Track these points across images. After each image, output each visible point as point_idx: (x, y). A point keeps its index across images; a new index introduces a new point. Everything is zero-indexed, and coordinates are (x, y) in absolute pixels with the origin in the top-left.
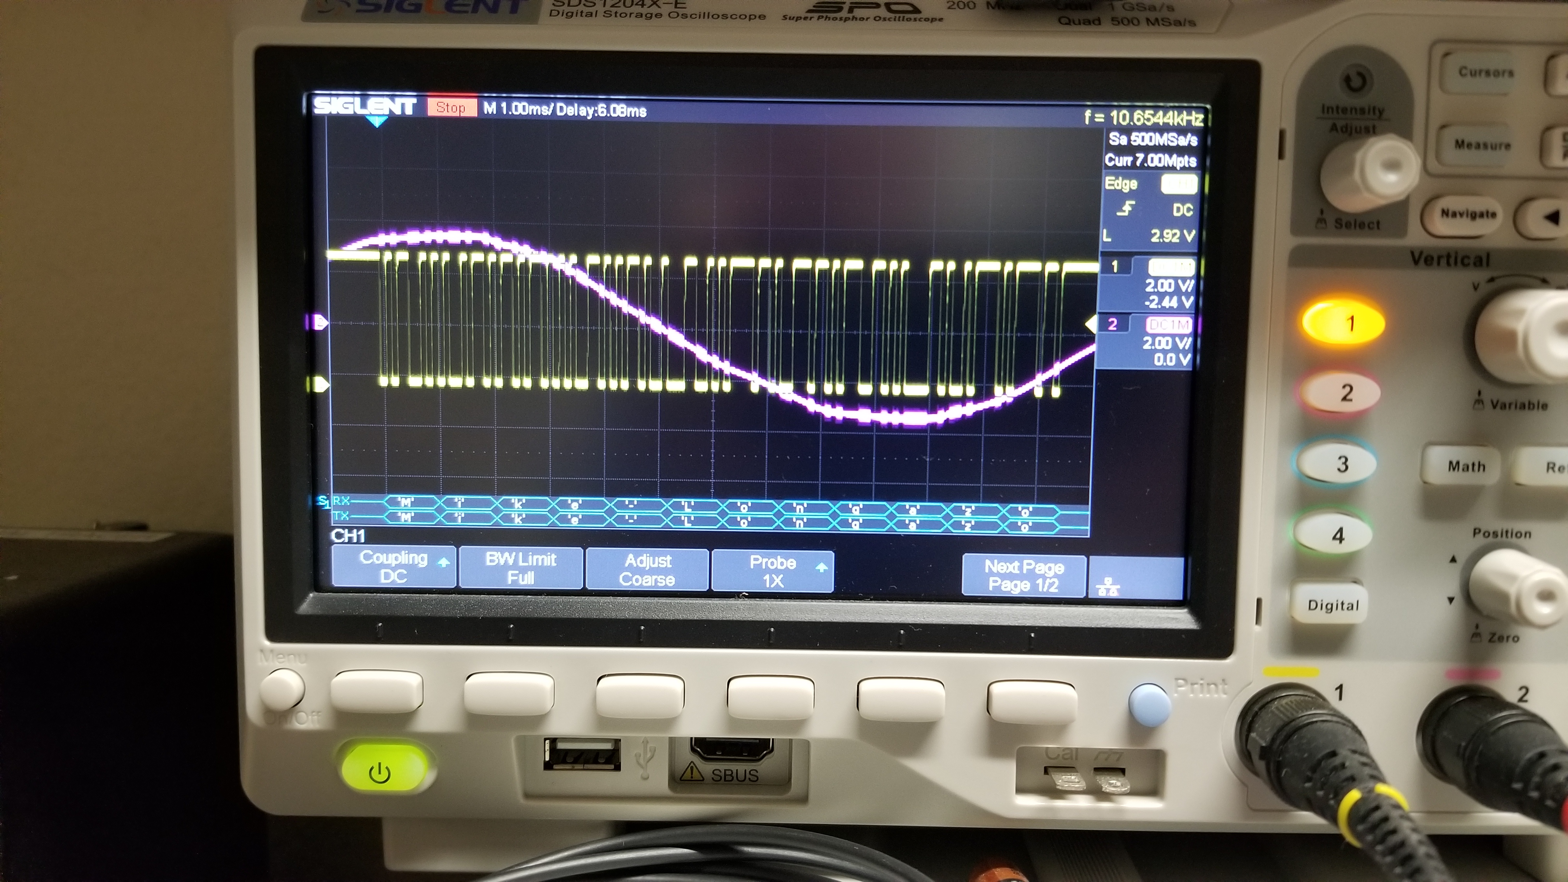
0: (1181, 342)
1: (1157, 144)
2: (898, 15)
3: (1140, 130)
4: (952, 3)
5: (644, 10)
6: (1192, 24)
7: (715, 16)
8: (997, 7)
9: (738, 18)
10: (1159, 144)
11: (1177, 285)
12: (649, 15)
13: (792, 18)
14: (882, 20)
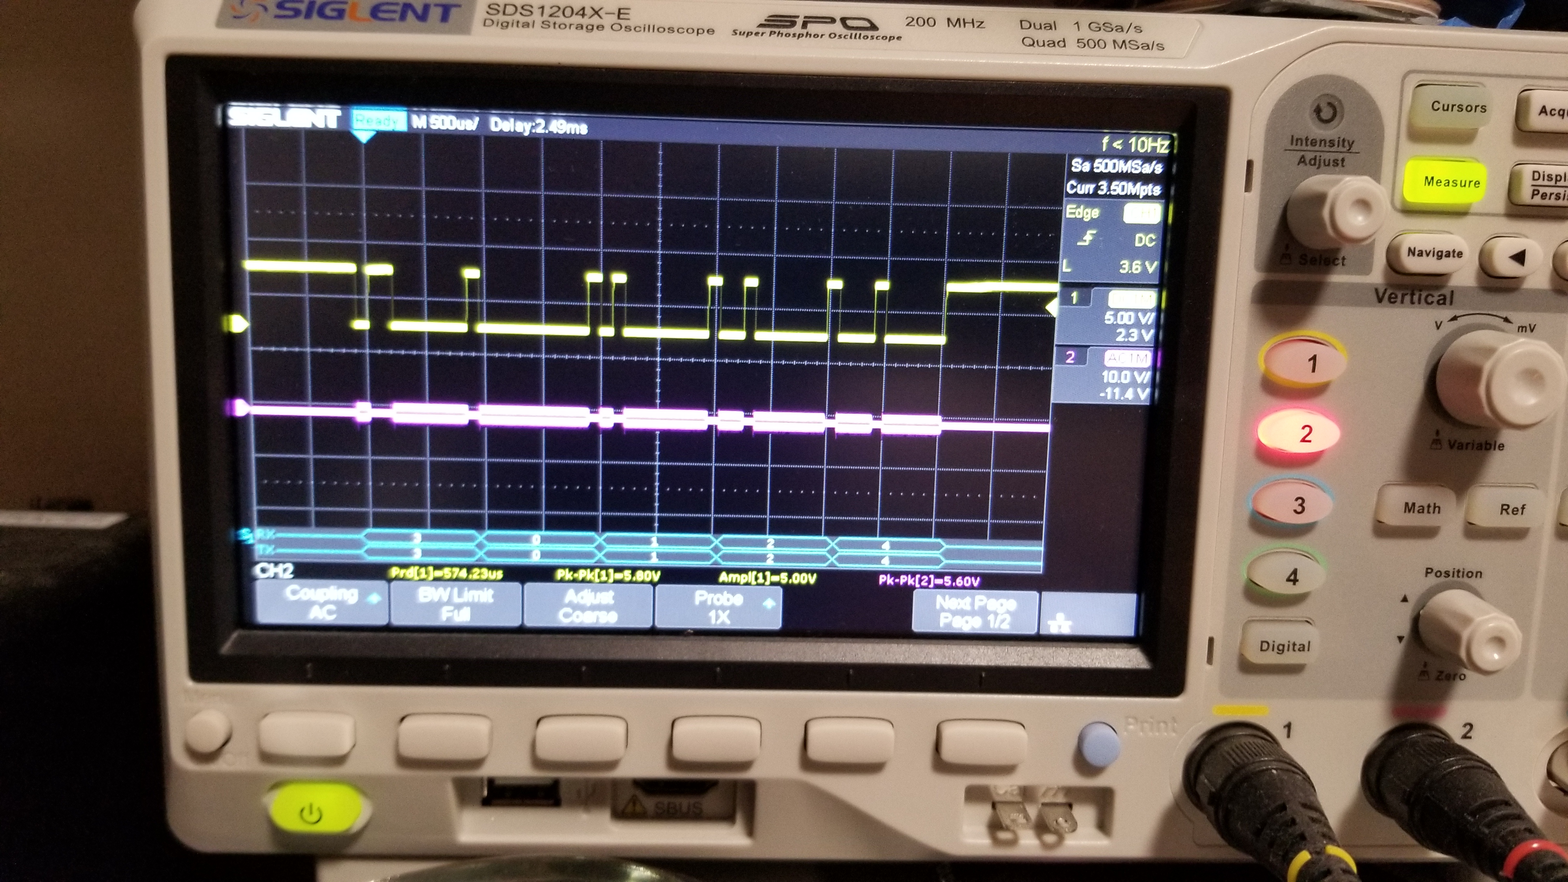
0: (1140, 377)
1: (1120, 171)
2: (854, 32)
3: (1104, 156)
4: (911, 19)
5: (585, 21)
6: (1161, 47)
7: (661, 30)
8: (958, 25)
9: (686, 32)
10: (1122, 171)
11: (1137, 318)
12: (590, 27)
13: (742, 33)
14: (837, 37)
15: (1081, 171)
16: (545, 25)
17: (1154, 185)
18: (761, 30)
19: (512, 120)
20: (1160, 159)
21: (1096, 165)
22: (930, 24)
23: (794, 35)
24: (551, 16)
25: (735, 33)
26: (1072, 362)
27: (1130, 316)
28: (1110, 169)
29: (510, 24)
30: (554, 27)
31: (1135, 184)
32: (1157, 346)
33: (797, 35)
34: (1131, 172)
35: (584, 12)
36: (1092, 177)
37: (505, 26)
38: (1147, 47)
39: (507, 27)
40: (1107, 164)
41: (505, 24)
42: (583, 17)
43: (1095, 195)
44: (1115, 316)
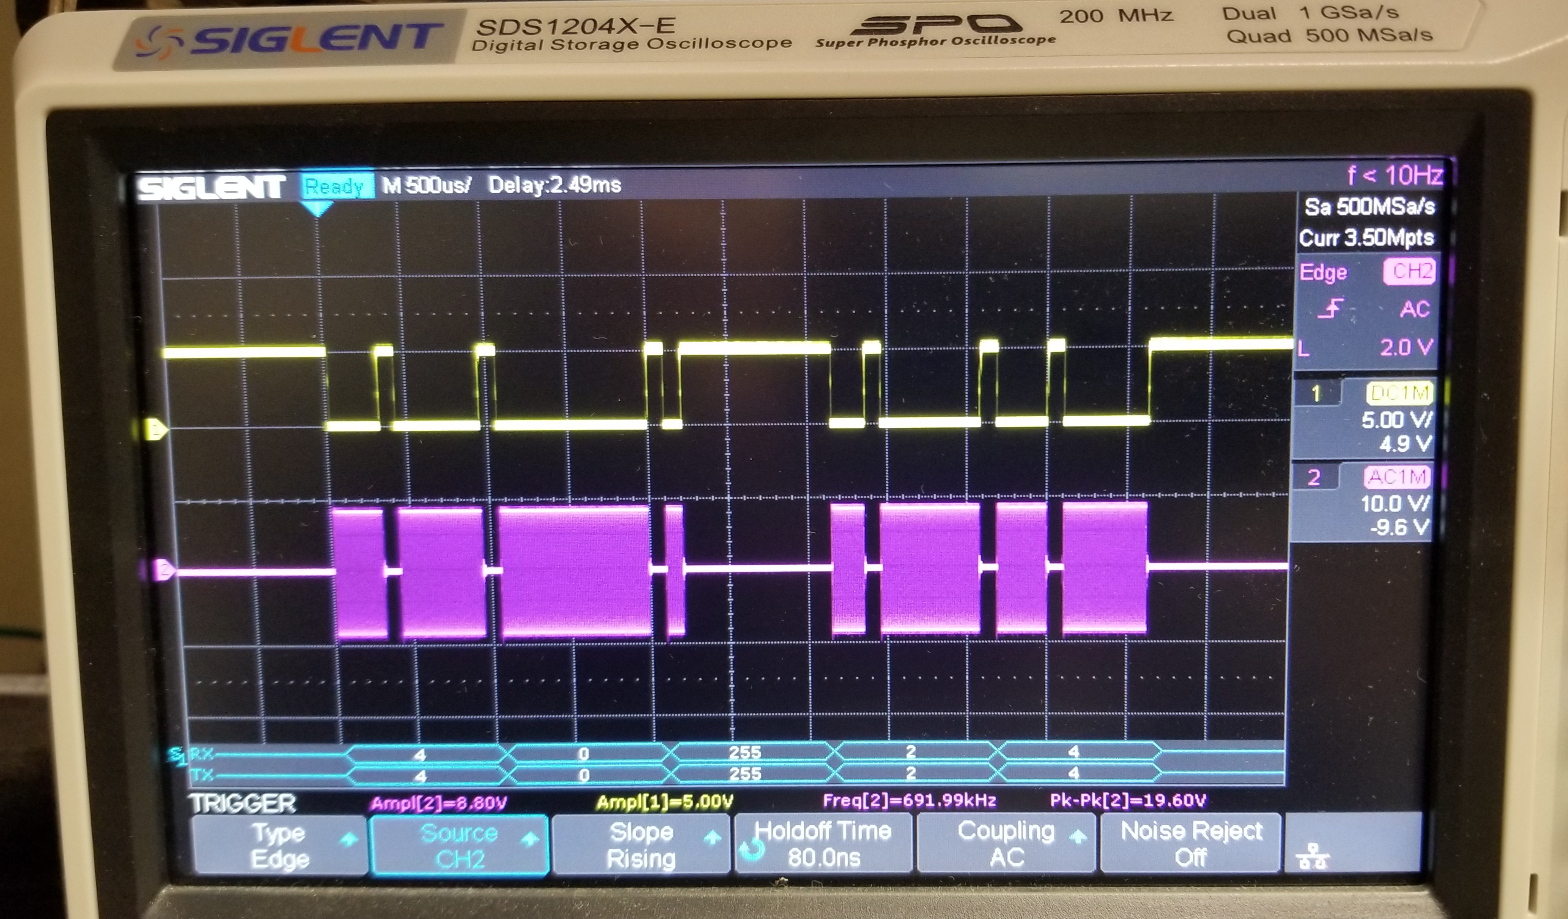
0: (1416, 503)
1: (1375, 213)
2: (987, 35)
3: (1350, 194)
4: (1068, 14)
5: (612, 38)
6: (1427, 36)
7: (717, 44)
8: (1134, 18)
9: (751, 46)
10: (1379, 212)
11: (1408, 419)
12: (619, 45)
13: (830, 44)
14: (964, 42)
15: (1320, 214)
16: (557, 45)
17: (1424, 232)
18: (857, 38)
19: (518, 178)
20: (1431, 194)
21: (1340, 205)
22: (1095, 19)
23: (903, 43)
24: (565, 32)
25: (820, 43)
26: (1317, 484)
27: (1398, 417)
28: (1361, 210)
29: (509, 46)
30: (570, 48)
31: (1396, 232)
32: (1439, 458)
33: (907, 43)
34: (1392, 214)
35: (611, 26)
36: (1336, 223)
37: (502, 49)
38: (1407, 36)
39: (504, 50)
40: (1355, 204)
41: (502, 47)
42: (610, 32)
43: (1341, 247)
44: (1377, 418)
